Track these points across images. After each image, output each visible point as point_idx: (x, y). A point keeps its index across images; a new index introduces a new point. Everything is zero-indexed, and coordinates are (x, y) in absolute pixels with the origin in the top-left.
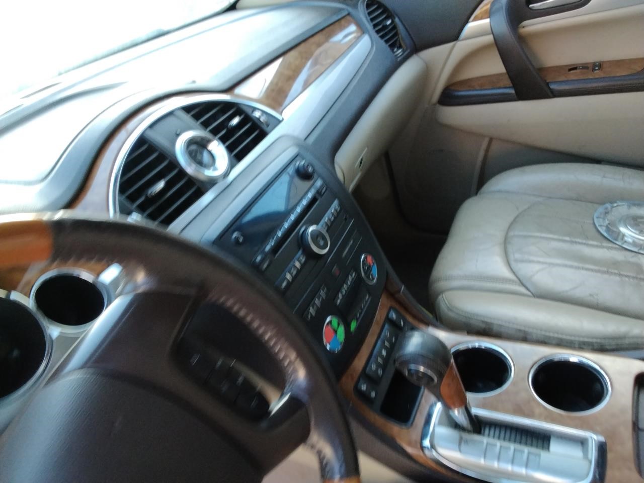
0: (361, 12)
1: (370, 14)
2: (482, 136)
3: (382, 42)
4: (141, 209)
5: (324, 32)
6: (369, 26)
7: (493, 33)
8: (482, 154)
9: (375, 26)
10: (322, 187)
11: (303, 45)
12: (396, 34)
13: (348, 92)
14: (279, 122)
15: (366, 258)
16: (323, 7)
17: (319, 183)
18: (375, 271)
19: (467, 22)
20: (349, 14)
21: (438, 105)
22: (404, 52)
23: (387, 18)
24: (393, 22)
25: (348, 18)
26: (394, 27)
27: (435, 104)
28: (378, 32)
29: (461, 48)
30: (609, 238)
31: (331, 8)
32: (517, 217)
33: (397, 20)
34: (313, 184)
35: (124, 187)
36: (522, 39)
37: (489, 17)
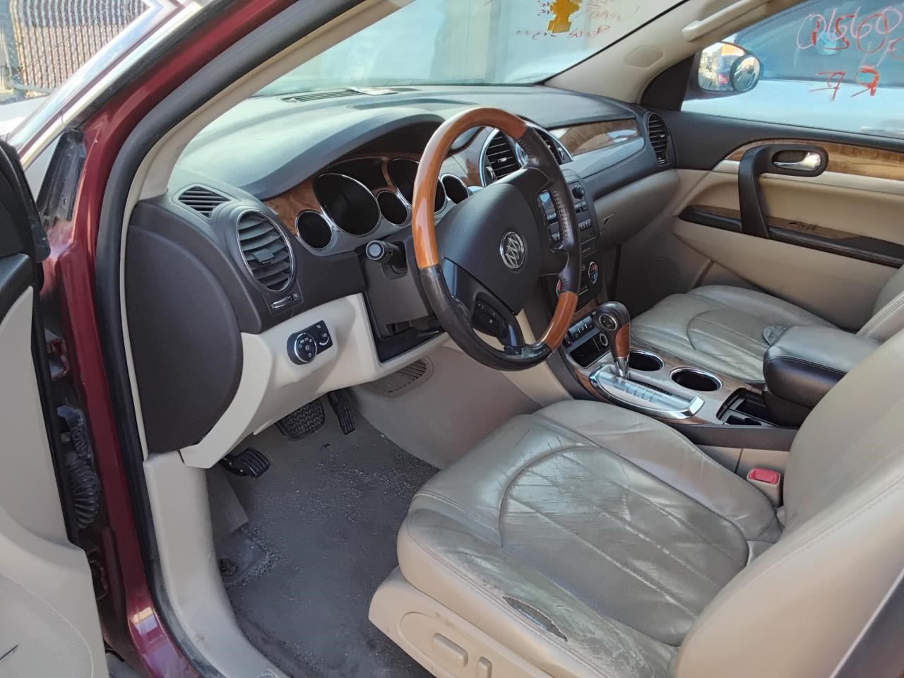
0: (644, 121)
1: (650, 124)
2: (706, 256)
3: (652, 148)
4: (493, 167)
5: (614, 122)
6: (647, 133)
7: (739, 174)
8: (700, 272)
9: (651, 134)
10: (585, 206)
11: (597, 124)
12: (665, 147)
13: (618, 166)
14: (571, 161)
15: (593, 264)
16: (618, 107)
17: (584, 203)
18: (595, 276)
19: (723, 159)
20: (635, 118)
21: (678, 218)
22: (666, 162)
23: (662, 133)
24: (665, 137)
25: (633, 120)
26: (665, 142)
27: (676, 216)
28: (651, 140)
29: (712, 177)
30: (768, 341)
31: (624, 110)
32: (708, 311)
33: (669, 137)
34: (580, 202)
35: (489, 151)
36: (759, 187)
37: (741, 161)
